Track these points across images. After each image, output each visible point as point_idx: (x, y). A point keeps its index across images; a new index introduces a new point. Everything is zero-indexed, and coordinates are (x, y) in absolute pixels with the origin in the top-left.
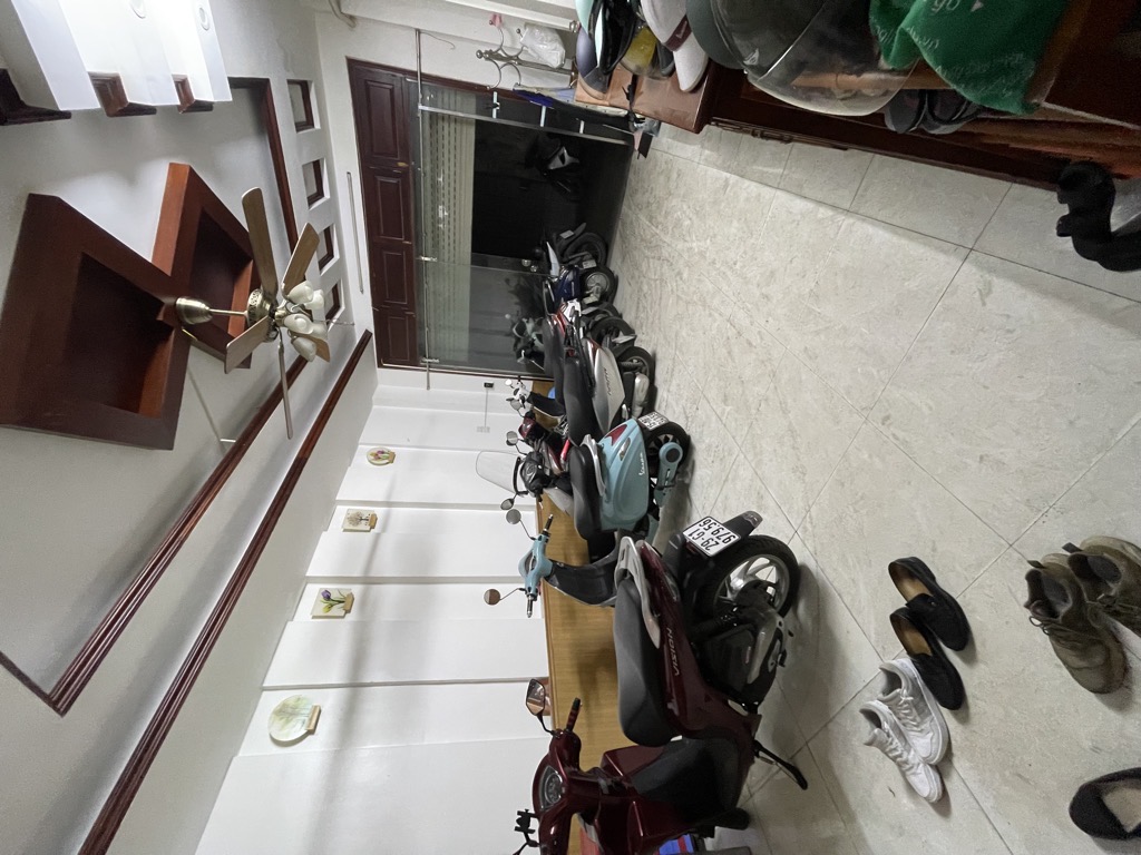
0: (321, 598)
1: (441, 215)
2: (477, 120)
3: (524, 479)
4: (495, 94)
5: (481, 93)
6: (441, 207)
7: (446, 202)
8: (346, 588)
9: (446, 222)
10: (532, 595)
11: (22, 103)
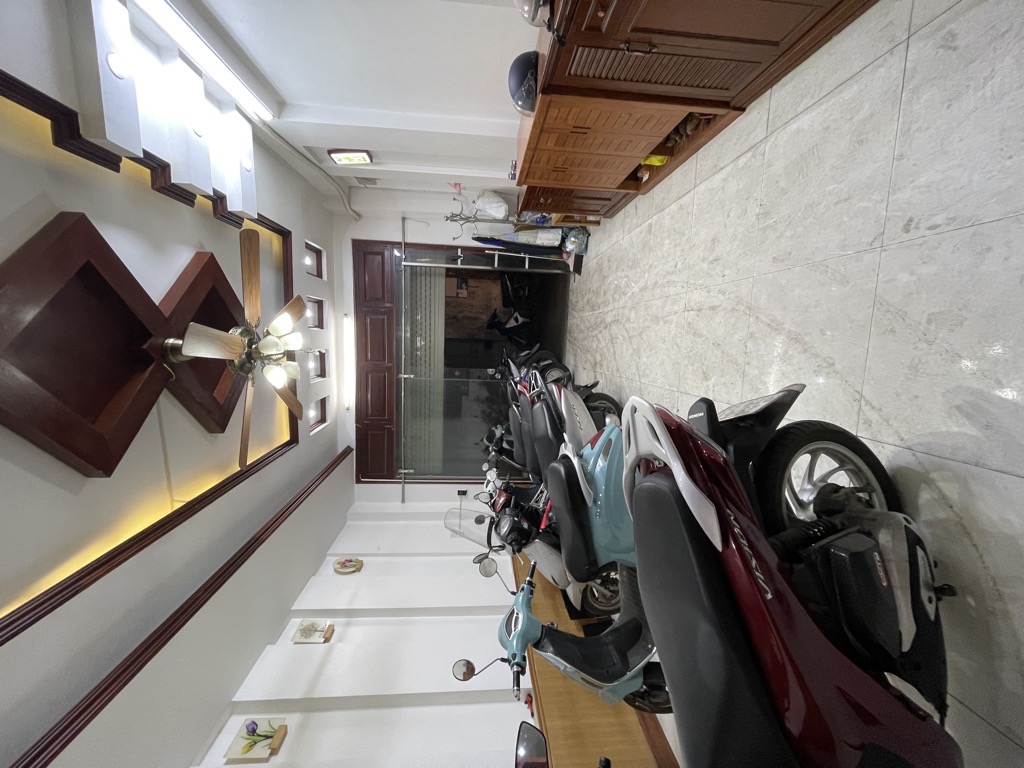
0: (244, 732)
1: (419, 345)
2: (448, 269)
3: (499, 534)
4: (459, 250)
5: (449, 251)
6: (419, 338)
7: (423, 335)
8: (279, 719)
9: (423, 350)
10: (518, 664)
11: (80, 136)
